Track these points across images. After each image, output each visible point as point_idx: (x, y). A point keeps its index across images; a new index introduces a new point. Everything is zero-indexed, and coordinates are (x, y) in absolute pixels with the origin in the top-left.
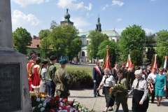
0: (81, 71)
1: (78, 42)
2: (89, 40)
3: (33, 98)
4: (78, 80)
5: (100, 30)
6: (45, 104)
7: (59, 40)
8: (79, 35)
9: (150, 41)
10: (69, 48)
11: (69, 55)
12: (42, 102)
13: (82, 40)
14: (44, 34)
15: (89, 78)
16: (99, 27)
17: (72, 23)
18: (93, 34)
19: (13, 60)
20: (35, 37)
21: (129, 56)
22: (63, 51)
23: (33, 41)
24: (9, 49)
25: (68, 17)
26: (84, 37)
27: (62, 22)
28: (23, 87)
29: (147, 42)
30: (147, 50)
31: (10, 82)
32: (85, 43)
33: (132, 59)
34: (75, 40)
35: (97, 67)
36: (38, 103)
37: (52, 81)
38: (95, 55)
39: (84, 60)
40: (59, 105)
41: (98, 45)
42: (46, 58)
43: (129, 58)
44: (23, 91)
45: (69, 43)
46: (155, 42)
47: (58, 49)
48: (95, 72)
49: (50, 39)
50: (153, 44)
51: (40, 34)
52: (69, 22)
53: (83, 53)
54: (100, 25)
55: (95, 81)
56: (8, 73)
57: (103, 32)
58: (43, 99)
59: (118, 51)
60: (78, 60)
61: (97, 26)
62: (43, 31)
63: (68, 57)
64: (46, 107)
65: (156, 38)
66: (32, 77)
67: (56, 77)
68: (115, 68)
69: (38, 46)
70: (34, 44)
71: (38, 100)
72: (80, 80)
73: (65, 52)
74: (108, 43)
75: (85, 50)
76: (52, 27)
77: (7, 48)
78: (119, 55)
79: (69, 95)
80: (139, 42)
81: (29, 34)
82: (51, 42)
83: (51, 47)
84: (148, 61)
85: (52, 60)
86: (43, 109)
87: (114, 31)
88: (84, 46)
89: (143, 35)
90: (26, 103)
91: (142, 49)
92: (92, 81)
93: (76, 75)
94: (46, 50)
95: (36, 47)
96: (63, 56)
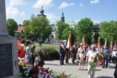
0: (52, 48)
1: (49, 28)
2: (56, 27)
3: (21, 67)
4: (49, 54)
5: (64, 21)
6: (29, 71)
7: (36, 27)
8: (50, 24)
9: (96, 29)
10: (43, 32)
11: (43, 37)
12: (26, 70)
13: (52, 27)
14: (27, 23)
15: (57, 52)
16: (63, 18)
17: (45, 16)
18: (59, 23)
19: (7, 41)
20: (20, 25)
21: (83, 38)
22: (39, 34)
23: (19, 28)
24: (4, 34)
25: (42, 12)
26: (53, 25)
27: (38, 15)
28: (14, 60)
29: (94, 29)
30: (94, 34)
31: (5, 56)
32: (54, 29)
33: (85, 40)
34: (47, 27)
35: (62, 46)
36: (24, 70)
37: (32, 55)
38: (60, 38)
39: (53, 40)
40: (38, 72)
41: (62, 31)
42: (28, 39)
43: (83, 40)
44: (14, 63)
45: (43, 29)
46: (99, 29)
47: (35, 33)
48: (61, 48)
49: (30, 26)
50: (98, 31)
51: (23, 23)
52: (43, 15)
53: (53, 36)
54: (64, 18)
55: (61, 55)
56: (4, 50)
57: (66, 22)
58: (27, 67)
59: (76, 34)
60: (49, 41)
61: (62, 18)
62: (25, 21)
63: (42, 39)
64: (30, 73)
65: (100, 27)
66: (19, 52)
67: (35, 52)
68: (74, 46)
69: (22, 31)
70: (19, 30)
71: (24, 68)
72: (51, 54)
73: (41, 36)
74: (69, 29)
75: (54, 34)
76: (32, 19)
77: (3, 33)
78: (76, 37)
79: (44, 64)
80: (89, 29)
81: (16, 23)
82: (31, 28)
83: (31, 32)
84: (95, 42)
85: (33, 41)
86: (27, 74)
87: (73, 21)
88: (53, 31)
89: (91, 24)
90: (16, 71)
91: (91, 33)
92: (59, 54)
93: (48, 51)
94: (28, 34)
95: (21, 32)
96: (39, 38)
